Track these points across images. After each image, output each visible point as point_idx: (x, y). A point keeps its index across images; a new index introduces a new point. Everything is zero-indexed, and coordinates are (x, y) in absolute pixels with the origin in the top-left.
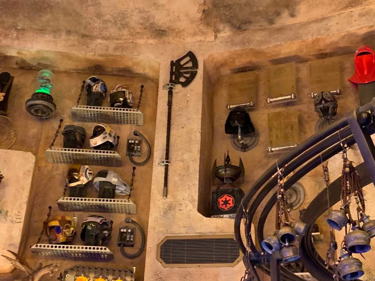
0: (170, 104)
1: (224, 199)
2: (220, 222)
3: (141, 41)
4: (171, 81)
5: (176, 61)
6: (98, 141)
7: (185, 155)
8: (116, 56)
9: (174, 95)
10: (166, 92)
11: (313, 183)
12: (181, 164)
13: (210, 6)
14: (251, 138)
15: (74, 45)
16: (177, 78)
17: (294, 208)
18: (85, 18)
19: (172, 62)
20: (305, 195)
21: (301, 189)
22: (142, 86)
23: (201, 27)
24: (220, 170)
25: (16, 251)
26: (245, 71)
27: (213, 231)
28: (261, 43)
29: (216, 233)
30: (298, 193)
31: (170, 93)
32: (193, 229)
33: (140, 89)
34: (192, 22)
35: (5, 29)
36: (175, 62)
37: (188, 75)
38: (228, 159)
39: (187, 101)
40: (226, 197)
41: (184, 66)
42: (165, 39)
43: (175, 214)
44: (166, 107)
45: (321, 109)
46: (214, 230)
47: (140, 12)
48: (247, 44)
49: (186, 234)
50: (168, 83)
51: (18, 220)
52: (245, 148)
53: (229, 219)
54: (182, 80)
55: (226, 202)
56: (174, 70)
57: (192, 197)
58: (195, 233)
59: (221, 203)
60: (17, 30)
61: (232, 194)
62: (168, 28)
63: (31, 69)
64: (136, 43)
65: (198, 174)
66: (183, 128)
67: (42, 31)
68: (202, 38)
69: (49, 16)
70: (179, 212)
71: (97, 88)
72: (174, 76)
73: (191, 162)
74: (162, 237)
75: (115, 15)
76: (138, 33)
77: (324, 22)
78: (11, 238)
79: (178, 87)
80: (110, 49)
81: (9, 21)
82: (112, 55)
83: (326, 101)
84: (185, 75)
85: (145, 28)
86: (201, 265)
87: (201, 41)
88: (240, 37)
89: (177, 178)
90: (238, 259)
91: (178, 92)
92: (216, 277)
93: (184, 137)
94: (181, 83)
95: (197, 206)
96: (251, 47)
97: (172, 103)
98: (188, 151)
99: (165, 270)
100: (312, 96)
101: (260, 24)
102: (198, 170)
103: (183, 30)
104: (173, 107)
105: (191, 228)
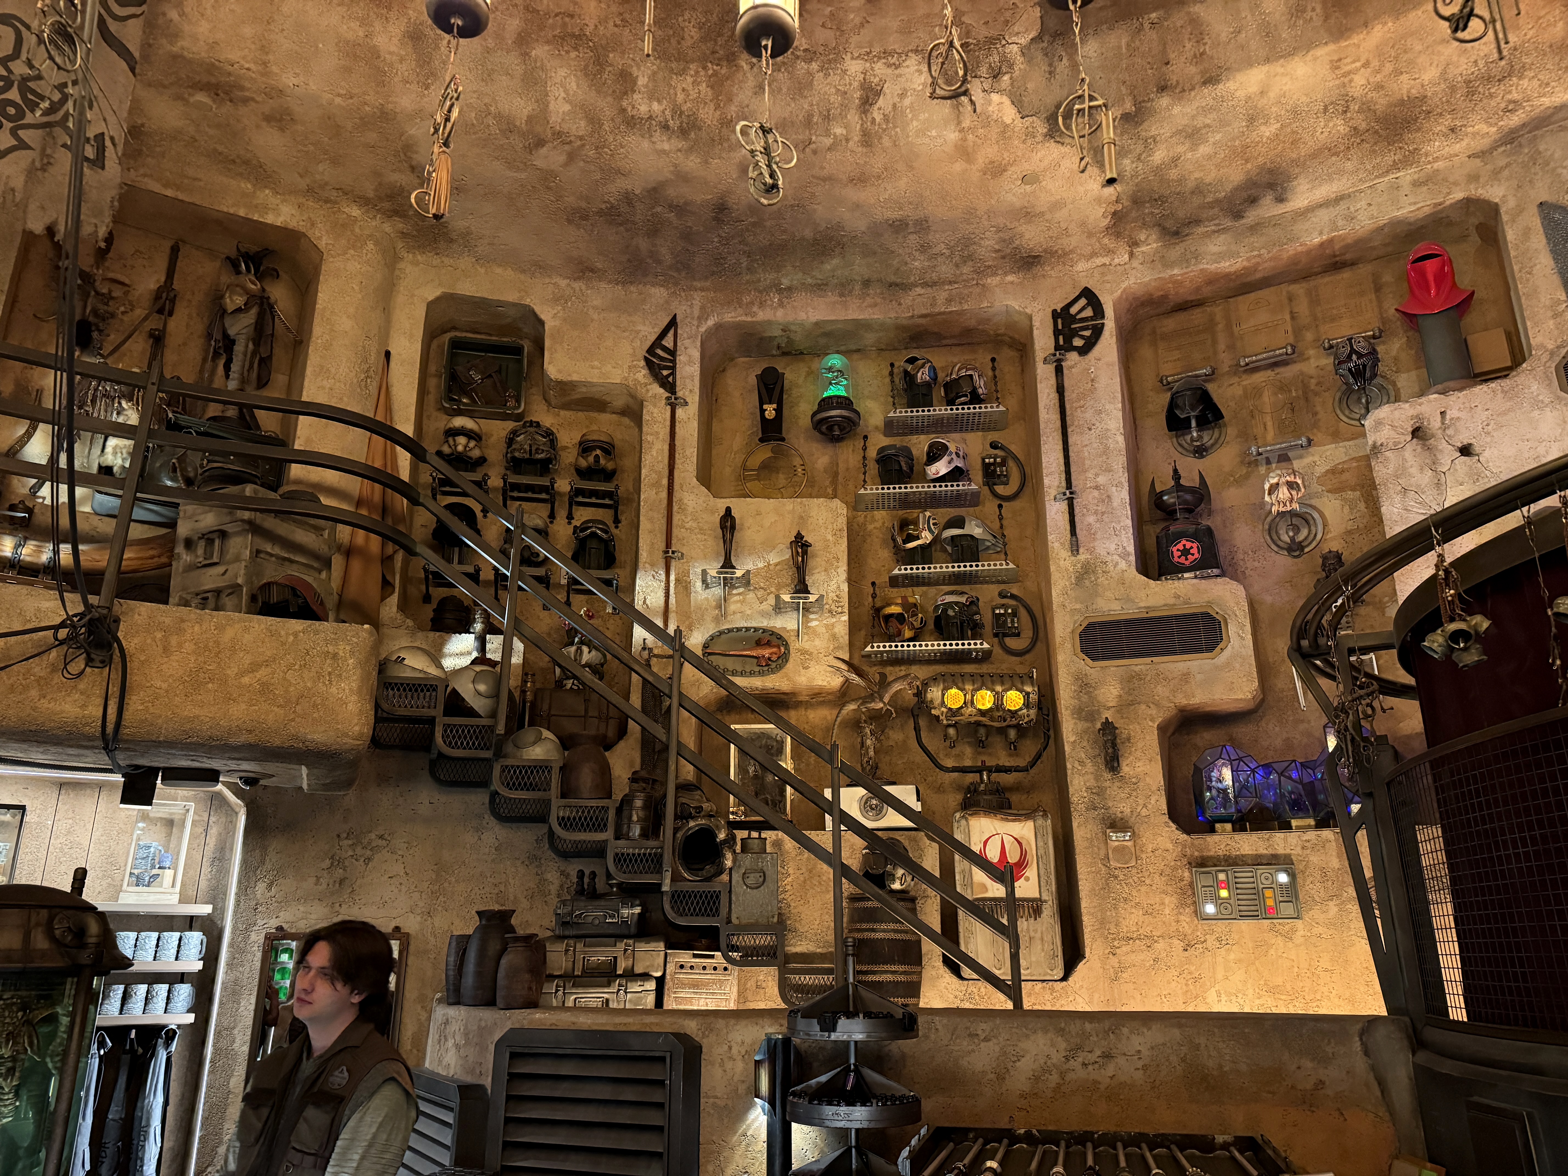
0: (1060, 390)
1: (1180, 546)
3: (992, 281)
4: (1057, 347)
5: (1062, 309)
6: (941, 468)
7: (1101, 477)
8: (951, 312)
9: (1065, 371)
10: (1051, 368)
11: (1337, 503)
12: (1096, 493)
13: (1126, 203)
14: (1211, 432)
15: (875, 305)
16: (1068, 340)
17: (1306, 550)
18: (899, 255)
19: (1054, 312)
20: (1325, 525)
21: (1316, 515)
22: (993, 360)
23: (1106, 241)
24: (1165, 498)
25: (847, 658)
26: (1185, 309)
27: (1171, 603)
28: (1221, 256)
29: (1175, 605)
30: (1312, 522)
31: (1059, 371)
32: (1134, 602)
33: (991, 365)
34: (1090, 235)
35: (760, 292)
36: (1059, 311)
37: (1087, 333)
38: (1176, 475)
40: (1184, 543)
42: (1036, 270)
43: (1096, 580)
44: (1054, 396)
45: (1350, 370)
46: (1172, 601)
47: (999, 231)
48: (1193, 261)
49: (1120, 610)
50: (1053, 351)
51: (840, 610)
52: (1200, 452)
53: (1195, 581)
54: (1078, 342)
55: (1186, 552)
56: (1060, 327)
57: (1124, 548)
58: (1138, 609)
59: (1177, 554)
60: (780, 291)
61: (1194, 536)
62: (1045, 251)
63: (802, 353)
64: (983, 286)
65: (1128, 508)
66: (1090, 429)
67: (820, 287)
68: (1106, 260)
69: (835, 261)
70: (1103, 576)
71: (922, 376)
72: (1061, 338)
73: (1114, 489)
74: (1079, 618)
75: (952, 244)
76: (989, 267)
77: (1343, 205)
78: (834, 637)
79: (1073, 356)
80: (939, 302)
81: (768, 277)
82: (944, 313)
83: (1360, 356)
84: (1081, 333)
85: (1003, 257)
86: (1155, 659)
87: (1104, 265)
88: (1177, 248)
89: (1091, 519)
90: (1221, 645)
91: (1072, 367)
92: (1186, 677)
93: (1095, 445)
94: (1076, 349)
95: (1134, 563)
96: (1202, 266)
97: (1063, 386)
98: (1105, 471)
99: (1092, 671)
100: (1327, 345)
101: (1217, 222)
102: (1128, 501)
103: (1071, 251)
104: (1066, 394)
105: (1129, 600)
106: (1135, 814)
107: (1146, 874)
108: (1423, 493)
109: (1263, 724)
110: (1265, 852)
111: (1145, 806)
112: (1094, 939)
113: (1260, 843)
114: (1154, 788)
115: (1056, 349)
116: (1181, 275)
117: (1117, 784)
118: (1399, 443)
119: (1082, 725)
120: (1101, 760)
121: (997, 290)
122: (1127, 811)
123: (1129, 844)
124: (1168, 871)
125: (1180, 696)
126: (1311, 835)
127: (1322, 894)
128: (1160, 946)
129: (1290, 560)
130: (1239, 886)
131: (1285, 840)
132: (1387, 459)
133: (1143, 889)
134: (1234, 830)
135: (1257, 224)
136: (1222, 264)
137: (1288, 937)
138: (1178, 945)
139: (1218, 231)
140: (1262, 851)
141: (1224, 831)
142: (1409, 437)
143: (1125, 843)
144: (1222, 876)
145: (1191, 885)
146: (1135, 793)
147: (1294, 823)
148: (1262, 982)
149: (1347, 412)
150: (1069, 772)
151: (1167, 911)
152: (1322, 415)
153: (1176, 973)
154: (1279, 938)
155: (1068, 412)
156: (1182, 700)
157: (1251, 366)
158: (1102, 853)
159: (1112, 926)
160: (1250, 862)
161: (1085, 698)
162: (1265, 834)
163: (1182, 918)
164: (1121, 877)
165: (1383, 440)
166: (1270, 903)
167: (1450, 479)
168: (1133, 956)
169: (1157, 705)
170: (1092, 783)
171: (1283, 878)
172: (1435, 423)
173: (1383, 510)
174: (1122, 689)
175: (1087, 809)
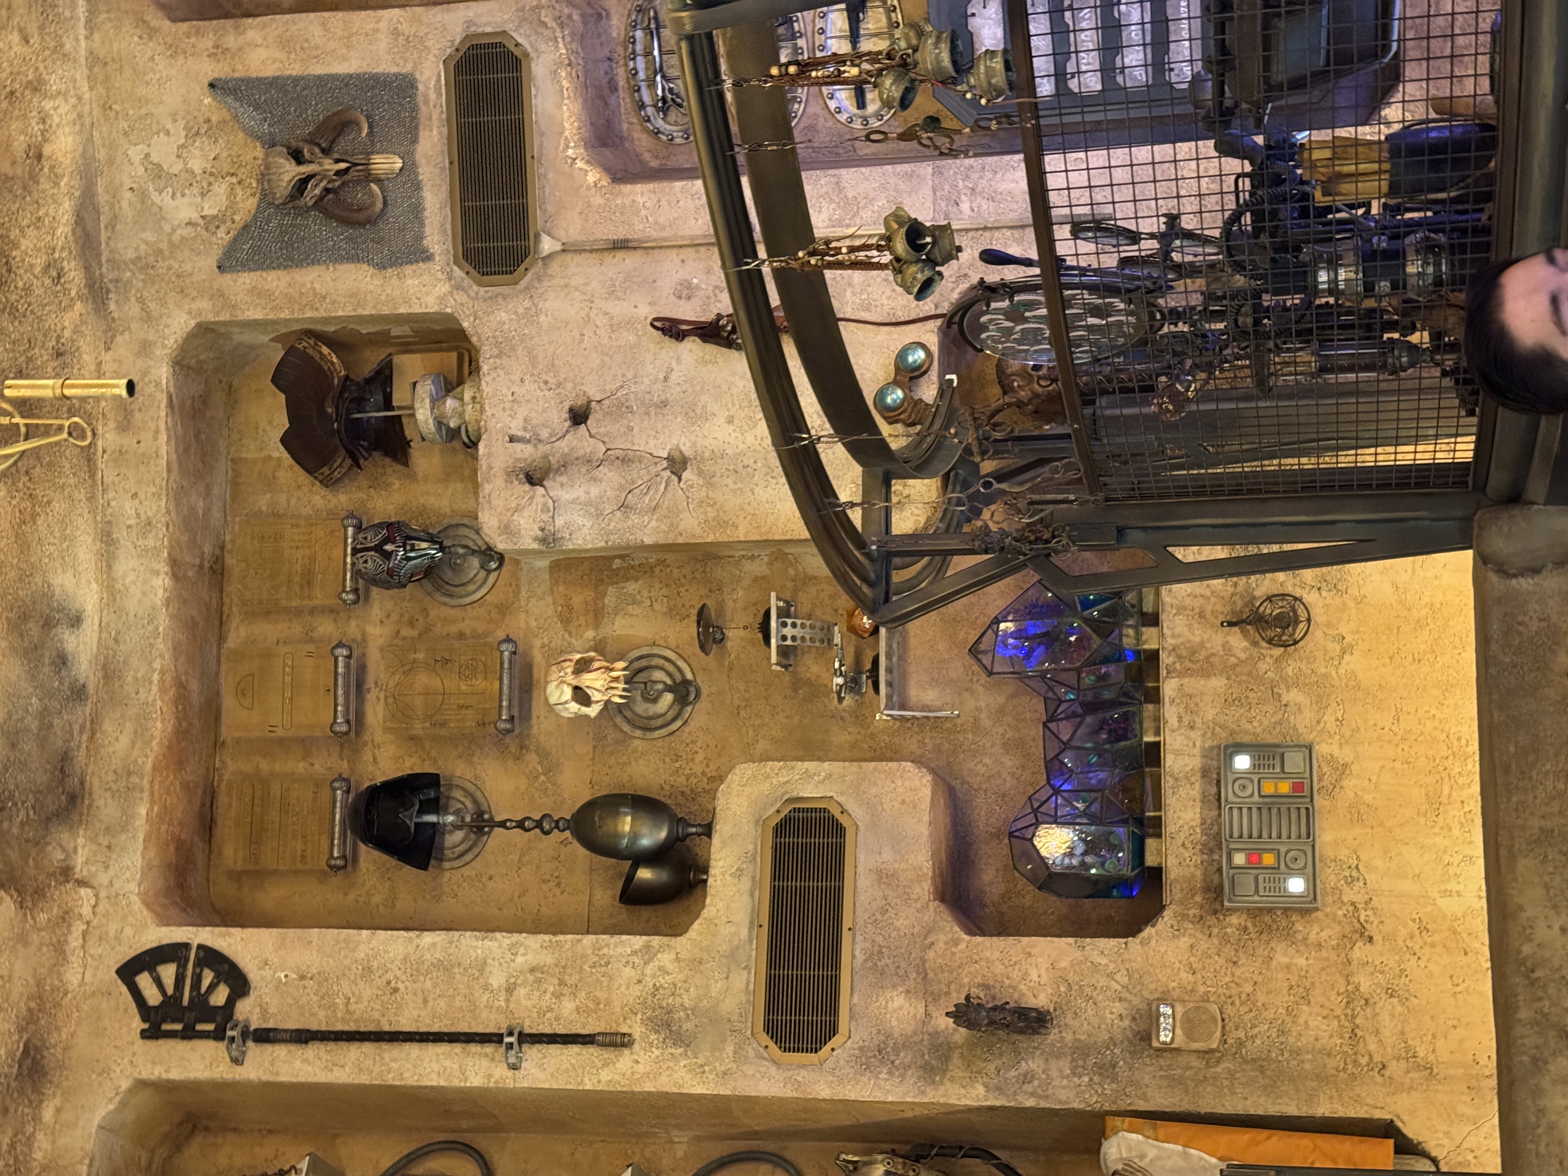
0: (303, 1037)
2: (721, 863)
4: (218, 1035)
5: (144, 1020)
7: (491, 981)
9: (270, 1024)
10: (253, 1050)
11: (621, 619)
12: (521, 992)
14: (452, 798)
16: (210, 1014)
19: (146, 1035)
20: (653, 644)
21: (634, 654)
26: (212, 819)
27: (749, 885)
28: (141, 733)
29: (754, 877)
31: (265, 1036)
32: (737, 947)
36: (146, 1026)
37: (208, 977)
39: (302, 977)
41: (170, 991)
42: (51, 1059)
43: (686, 1009)
44: (313, 1051)
46: (746, 884)
48: (135, 779)
49: (749, 972)
50: (222, 1046)
52: (482, 823)
54: (220, 996)
56: (178, 1027)
57: (634, 953)
58: (751, 941)
65: (560, 937)
66: (396, 990)
68: (79, 928)
70: (680, 996)
73: (520, 959)
74: (752, 1049)
77: (119, 534)
79: (245, 1009)
84: (203, 989)
86: (847, 923)
87: (84, 934)
88: (101, 802)
89: (568, 1006)
90: (835, 812)
91: (264, 1011)
92: (883, 877)
93: (428, 984)
94: (231, 1002)
95: (665, 940)
96: (149, 767)
97: (298, 1031)
98: (481, 971)
99: (855, 1037)
100: (351, 597)
101: (76, 728)
102: (547, 937)
103: (38, 984)
104: (314, 1027)
105: (732, 955)
106: (1125, 995)
107: (1234, 991)
108: (633, 482)
109: (975, 781)
110: (1197, 786)
111: (1111, 976)
112: (1357, 1100)
113: (1182, 792)
114: (1078, 954)
115: (222, 1038)
116: (152, 802)
117: (1069, 1020)
118: (545, 504)
119: (956, 1067)
120: (1023, 1042)
121: (62, 1142)
122: (1118, 1008)
123: (1179, 1009)
124: (1229, 951)
125: (917, 890)
126: (1170, 713)
127: (1270, 709)
128: (1365, 983)
129: (703, 705)
130: (1255, 833)
131: (1177, 753)
132: (567, 525)
133: (1262, 998)
134: (1159, 836)
135: (104, 667)
136: (157, 733)
137: (1343, 770)
138: (1360, 951)
139: (93, 732)
140: (1196, 791)
141: (1159, 852)
142: (540, 490)
143: (1178, 1017)
144: (1240, 859)
145: (1255, 913)
146: (1088, 990)
147: (1149, 738)
148: (1422, 820)
149: (472, 587)
150: (1043, 1104)
151: (1301, 962)
152: (466, 626)
153: (1414, 960)
154: (1345, 783)
155: (352, 1027)
156: (924, 889)
157: (352, 717)
158: (1196, 1063)
159: (1332, 1063)
160: (1215, 813)
161: (905, 1057)
162: (1167, 783)
163: (1313, 937)
164: (1242, 1035)
165: (536, 527)
166: (1285, 787)
167: (619, 443)
168: (1386, 1033)
169: (929, 931)
170: (1065, 1064)
171: (1242, 762)
172: (525, 452)
173: (648, 541)
174: (894, 986)
175: (1114, 1080)
